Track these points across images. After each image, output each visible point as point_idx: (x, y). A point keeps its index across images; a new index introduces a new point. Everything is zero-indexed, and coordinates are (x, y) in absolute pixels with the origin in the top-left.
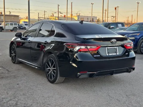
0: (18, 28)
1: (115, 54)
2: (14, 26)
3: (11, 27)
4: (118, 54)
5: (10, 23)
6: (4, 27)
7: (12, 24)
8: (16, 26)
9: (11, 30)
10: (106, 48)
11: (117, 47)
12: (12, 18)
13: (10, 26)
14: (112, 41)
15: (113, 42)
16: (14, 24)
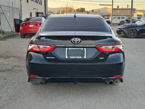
0: (125, 21)
1: (81, 57)
2: (121, 20)
3: (118, 21)
4: (85, 57)
5: (117, 17)
6: (111, 21)
7: (120, 17)
8: (123, 20)
9: (118, 24)
10: (67, 49)
11: (85, 49)
12: (128, 12)
13: (117, 19)
14: (73, 39)
15: (74, 41)
16: (122, 17)
